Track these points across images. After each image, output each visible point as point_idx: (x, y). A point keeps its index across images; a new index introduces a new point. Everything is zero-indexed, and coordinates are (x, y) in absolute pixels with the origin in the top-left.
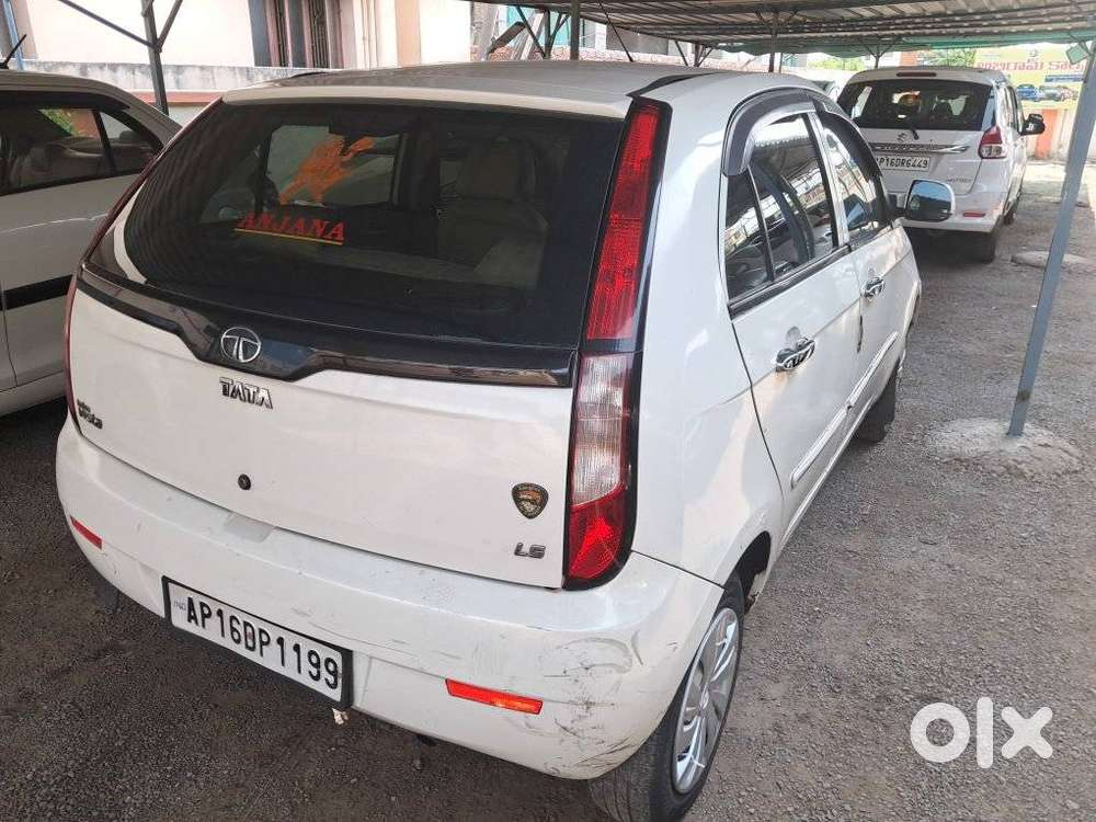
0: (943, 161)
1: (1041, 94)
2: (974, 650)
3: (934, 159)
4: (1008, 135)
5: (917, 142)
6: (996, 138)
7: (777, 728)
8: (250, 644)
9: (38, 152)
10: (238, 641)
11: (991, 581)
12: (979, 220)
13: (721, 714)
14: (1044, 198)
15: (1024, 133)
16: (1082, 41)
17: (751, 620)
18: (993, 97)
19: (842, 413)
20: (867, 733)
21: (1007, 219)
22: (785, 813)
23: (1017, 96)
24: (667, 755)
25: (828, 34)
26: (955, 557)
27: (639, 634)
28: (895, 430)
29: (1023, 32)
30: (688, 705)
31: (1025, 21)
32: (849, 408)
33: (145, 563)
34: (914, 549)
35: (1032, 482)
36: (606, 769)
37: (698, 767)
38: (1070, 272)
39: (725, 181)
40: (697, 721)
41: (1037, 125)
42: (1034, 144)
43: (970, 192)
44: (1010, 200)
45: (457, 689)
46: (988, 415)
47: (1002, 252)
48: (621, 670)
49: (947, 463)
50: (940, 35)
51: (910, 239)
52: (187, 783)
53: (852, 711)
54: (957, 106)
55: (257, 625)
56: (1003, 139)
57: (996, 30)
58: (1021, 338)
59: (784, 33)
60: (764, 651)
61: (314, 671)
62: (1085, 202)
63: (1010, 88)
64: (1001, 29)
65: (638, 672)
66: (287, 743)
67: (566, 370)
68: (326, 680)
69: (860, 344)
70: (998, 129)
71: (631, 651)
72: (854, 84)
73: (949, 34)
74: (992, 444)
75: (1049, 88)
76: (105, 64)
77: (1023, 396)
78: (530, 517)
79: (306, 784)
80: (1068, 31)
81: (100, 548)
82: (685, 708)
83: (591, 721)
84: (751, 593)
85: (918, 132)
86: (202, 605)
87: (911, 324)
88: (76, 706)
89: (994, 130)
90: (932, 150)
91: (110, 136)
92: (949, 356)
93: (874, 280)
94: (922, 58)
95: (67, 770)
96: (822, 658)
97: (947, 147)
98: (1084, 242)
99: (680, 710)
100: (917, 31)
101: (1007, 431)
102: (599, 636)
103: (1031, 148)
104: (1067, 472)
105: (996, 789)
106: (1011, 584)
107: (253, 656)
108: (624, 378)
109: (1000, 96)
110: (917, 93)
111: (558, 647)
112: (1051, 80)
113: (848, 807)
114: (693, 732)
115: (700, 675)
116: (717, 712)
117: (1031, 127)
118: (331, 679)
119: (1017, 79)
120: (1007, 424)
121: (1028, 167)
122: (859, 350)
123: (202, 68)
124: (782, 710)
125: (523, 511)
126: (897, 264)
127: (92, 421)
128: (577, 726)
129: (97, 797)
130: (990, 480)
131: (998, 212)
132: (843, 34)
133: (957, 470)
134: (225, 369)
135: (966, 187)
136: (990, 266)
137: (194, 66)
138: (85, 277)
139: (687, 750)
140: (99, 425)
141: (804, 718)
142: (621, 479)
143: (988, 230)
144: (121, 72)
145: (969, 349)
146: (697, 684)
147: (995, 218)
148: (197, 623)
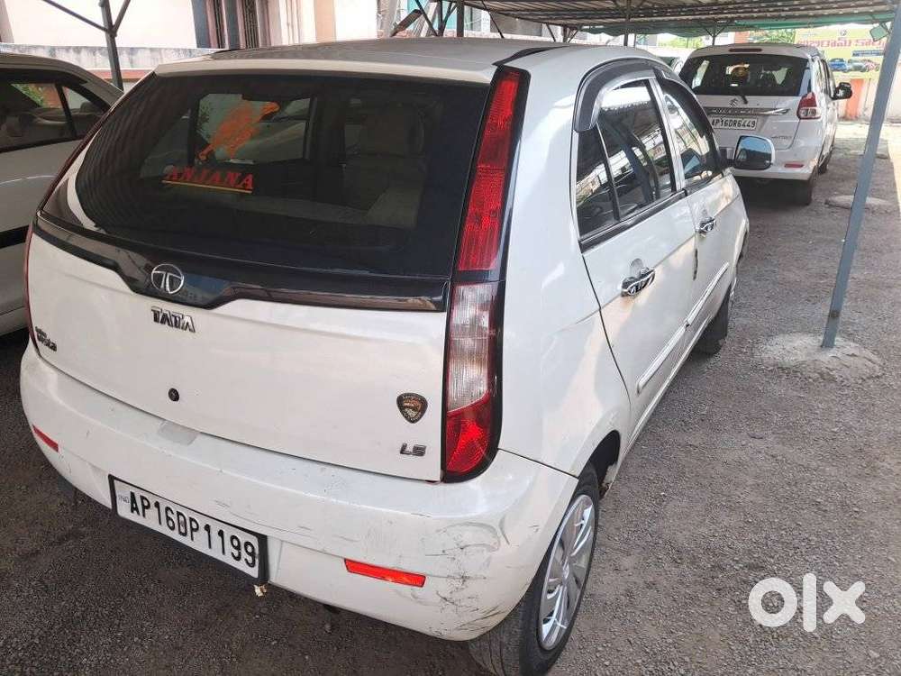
0: (768, 121)
1: (850, 66)
2: (793, 526)
3: (760, 118)
4: (821, 99)
5: (745, 106)
6: (812, 102)
7: (629, 594)
8: (183, 531)
9: (12, 120)
10: (172, 528)
11: (807, 469)
12: (798, 170)
13: (581, 583)
14: (852, 152)
15: (835, 98)
16: (882, 22)
17: (607, 503)
18: (808, 68)
19: (681, 330)
20: (704, 597)
21: (821, 170)
22: (635, 665)
23: (828, 68)
24: (533, 620)
25: (673, 18)
26: (778, 449)
27: (507, 518)
28: (729, 343)
29: (834, 15)
30: (550, 577)
31: (835, 6)
32: (687, 326)
33: (94, 464)
34: (744, 443)
35: (842, 386)
36: (482, 631)
37: (561, 628)
38: (873, 212)
39: (576, 136)
40: (560, 590)
41: (846, 91)
42: (844, 108)
43: (791, 146)
44: (824, 153)
45: (354, 566)
46: (806, 330)
47: (817, 197)
48: (491, 549)
49: (771, 371)
50: (766, 17)
51: (739, 185)
52: (134, 646)
53: (691, 578)
54: (780, 76)
55: (187, 514)
56: (818, 103)
57: (811, 13)
58: (832, 268)
59: (635, 17)
60: (618, 529)
61: (236, 553)
62: (886, 155)
63: (823, 61)
64: (816, 12)
65: (506, 550)
66: (218, 612)
67: (440, 298)
68: (246, 560)
69: (695, 272)
70: (813, 94)
71: (500, 534)
72: (694, 59)
73: (773, 17)
74: (808, 354)
75: (856, 61)
76: (70, 47)
77: (834, 315)
78: (413, 422)
79: (234, 646)
80: (871, 14)
81: (57, 451)
82: (548, 580)
83: (466, 593)
84: (605, 481)
85: (747, 97)
86: (143, 498)
87: (741, 256)
88: (43, 582)
89: (810, 96)
90: (759, 113)
91: (71, 107)
92: (774, 283)
93: (708, 219)
94: (751, 37)
95: (33, 637)
96: (667, 534)
97: (771, 109)
98: (884, 187)
99: (543, 582)
100: (747, 15)
101: (820, 344)
102: (470, 521)
103: (841, 112)
104: (870, 377)
105: (810, 642)
106: (824, 471)
107: (186, 541)
108: (490, 303)
109: (815, 68)
110: (747, 66)
111: (438, 531)
112: (857, 55)
113: (687, 659)
114: (556, 599)
115: (561, 552)
116: (577, 581)
117: (841, 93)
118: (250, 559)
119: (830, 55)
120: (821, 338)
121: (839, 126)
122: (695, 278)
123: (152, 50)
124: (633, 579)
125: (407, 417)
126: (728, 205)
127: (48, 345)
128: (456, 596)
129: (58, 659)
130: (806, 384)
131: (814, 163)
132: (684, 18)
133: (780, 377)
134: (156, 300)
135: (787, 143)
136: (808, 207)
137: (144, 48)
138: (40, 223)
139: (551, 614)
140: (54, 348)
141: (651, 585)
142: (489, 388)
143: (806, 178)
144: (84, 54)
145: (791, 276)
146: (559, 559)
147: (812, 168)
148: (138, 512)
